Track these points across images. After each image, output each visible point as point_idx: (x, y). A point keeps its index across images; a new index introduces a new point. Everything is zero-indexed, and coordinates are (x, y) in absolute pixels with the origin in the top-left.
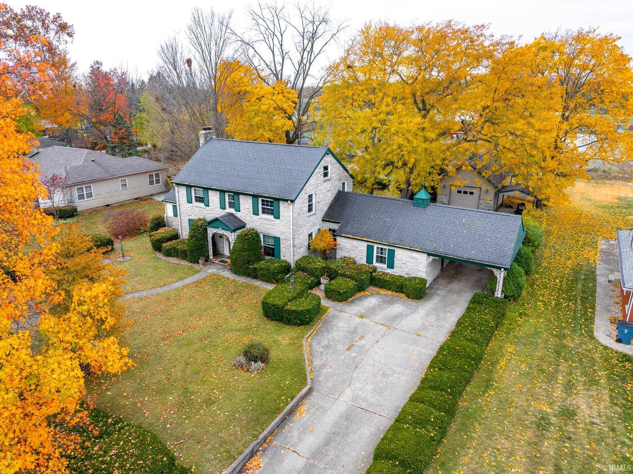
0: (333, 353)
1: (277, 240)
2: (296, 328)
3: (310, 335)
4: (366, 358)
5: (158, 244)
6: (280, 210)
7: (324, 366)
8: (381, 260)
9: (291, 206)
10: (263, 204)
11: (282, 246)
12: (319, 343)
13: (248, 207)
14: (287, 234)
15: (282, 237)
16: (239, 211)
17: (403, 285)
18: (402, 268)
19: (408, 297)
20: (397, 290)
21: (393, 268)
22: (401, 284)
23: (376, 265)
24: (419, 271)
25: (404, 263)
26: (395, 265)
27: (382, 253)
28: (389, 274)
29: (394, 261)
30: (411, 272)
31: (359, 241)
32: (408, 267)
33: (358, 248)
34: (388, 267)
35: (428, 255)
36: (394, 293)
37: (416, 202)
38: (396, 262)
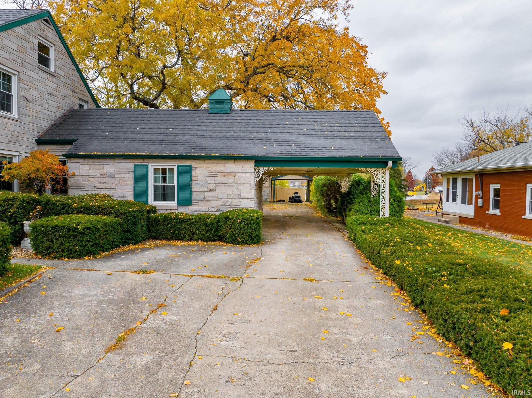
8: (164, 193)
17: (218, 221)
18: (208, 201)
19: (234, 241)
20: (208, 234)
21: (189, 203)
22: (216, 221)
23: (154, 205)
24: (241, 198)
25: (211, 188)
26: (193, 198)
27: (164, 180)
28: (183, 214)
29: (191, 188)
30: (227, 204)
31: (117, 161)
32: (220, 196)
33: (116, 176)
34: (180, 204)
35: (255, 167)
36: (201, 243)
37: (212, 106)
38: (196, 189)
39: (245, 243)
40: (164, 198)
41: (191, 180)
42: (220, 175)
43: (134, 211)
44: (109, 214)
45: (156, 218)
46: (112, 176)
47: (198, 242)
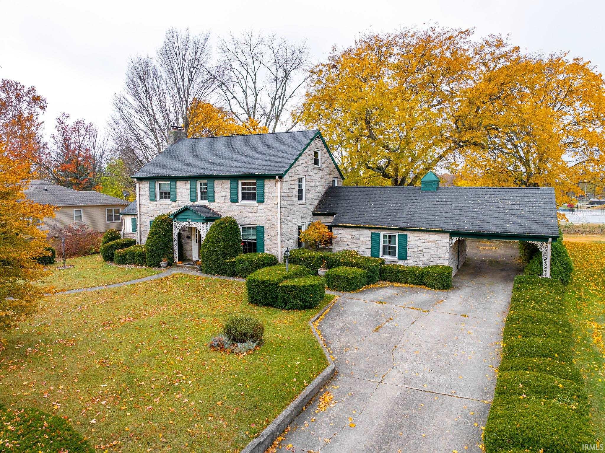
0: (356, 334)
1: (260, 230)
2: (296, 312)
3: (317, 319)
4: (404, 338)
5: (110, 250)
6: (265, 191)
7: (347, 347)
8: (389, 251)
9: (279, 183)
10: (243, 189)
11: (266, 237)
12: (332, 326)
13: (224, 194)
14: (273, 220)
15: (266, 226)
16: (213, 201)
17: (423, 273)
18: (417, 257)
19: (432, 287)
20: (416, 281)
21: (405, 259)
22: (421, 273)
23: (383, 258)
24: (440, 258)
25: (420, 250)
26: (408, 255)
27: (390, 242)
28: (401, 266)
29: (406, 249)
30: (430, 260)
31: (361, 230)
32: (425, 255)
33: (360, 239)
34: (400, 258)
35: (450, 236)
36: (412, 285)
37: (424, 186)
38: (409, 250)
39: (439, 288)
40: (389, 254)
41: (407, 244)
42: (426, 241)
43: (373, 266)
44: (360, 267)
45: (385, 269)
46: (358, 239)
47: (410, 285)
